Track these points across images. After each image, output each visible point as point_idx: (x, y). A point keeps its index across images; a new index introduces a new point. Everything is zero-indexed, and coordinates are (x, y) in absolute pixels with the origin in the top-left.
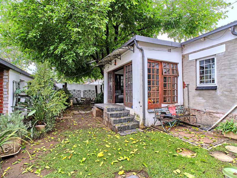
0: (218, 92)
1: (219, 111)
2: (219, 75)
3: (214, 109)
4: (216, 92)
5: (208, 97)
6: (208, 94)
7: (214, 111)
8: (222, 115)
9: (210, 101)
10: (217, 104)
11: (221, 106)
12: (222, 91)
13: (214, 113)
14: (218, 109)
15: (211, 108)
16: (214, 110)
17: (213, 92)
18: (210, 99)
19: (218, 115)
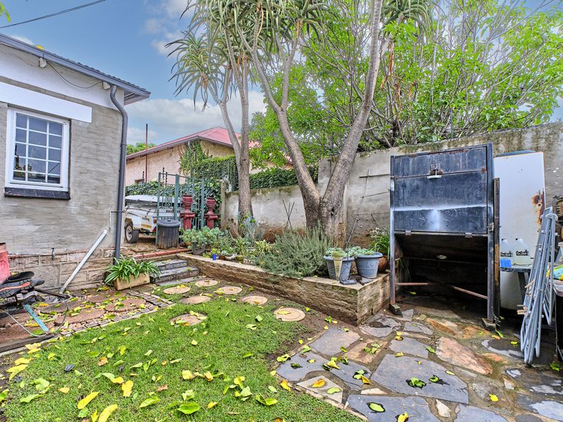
0: (73, 205)
1: (72, 248)
2: (77, 169)
3: (61, 246)
4: (67, 205)
5: (46, 217)
6: (46, 210)
7: (62, 251)
8: (81, 255)
9: (52, 227)
10: (68, 232)
11: (76, 237)
12: (80, 203)
13: (62, 255)
14: (71, 243)
15: (53, 243)
16: (60, 248)
17: (61, 204)
18: (52, 223)
19: (72, 258)
